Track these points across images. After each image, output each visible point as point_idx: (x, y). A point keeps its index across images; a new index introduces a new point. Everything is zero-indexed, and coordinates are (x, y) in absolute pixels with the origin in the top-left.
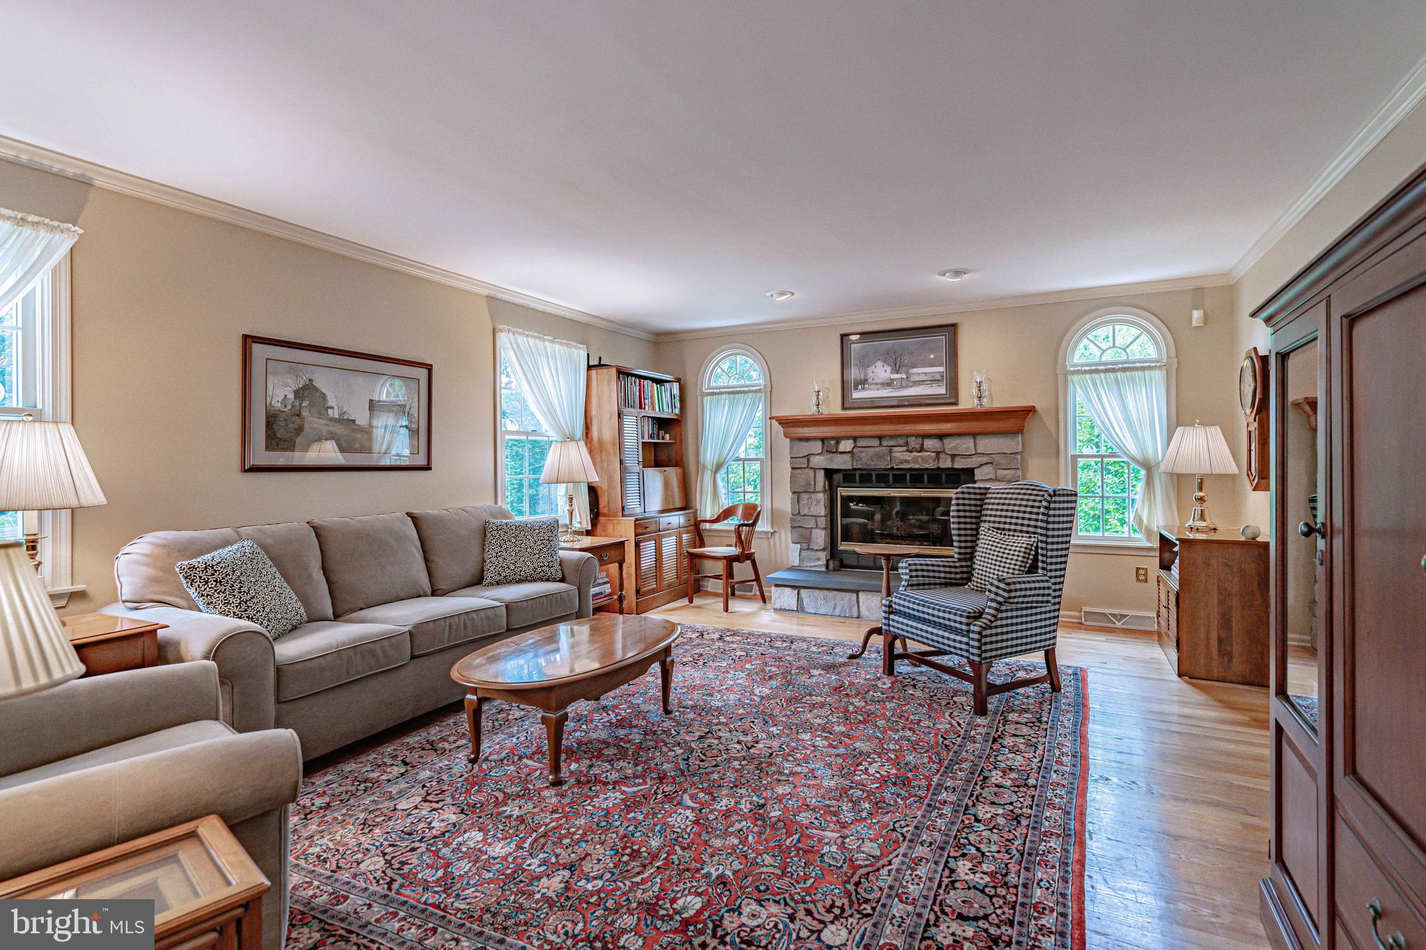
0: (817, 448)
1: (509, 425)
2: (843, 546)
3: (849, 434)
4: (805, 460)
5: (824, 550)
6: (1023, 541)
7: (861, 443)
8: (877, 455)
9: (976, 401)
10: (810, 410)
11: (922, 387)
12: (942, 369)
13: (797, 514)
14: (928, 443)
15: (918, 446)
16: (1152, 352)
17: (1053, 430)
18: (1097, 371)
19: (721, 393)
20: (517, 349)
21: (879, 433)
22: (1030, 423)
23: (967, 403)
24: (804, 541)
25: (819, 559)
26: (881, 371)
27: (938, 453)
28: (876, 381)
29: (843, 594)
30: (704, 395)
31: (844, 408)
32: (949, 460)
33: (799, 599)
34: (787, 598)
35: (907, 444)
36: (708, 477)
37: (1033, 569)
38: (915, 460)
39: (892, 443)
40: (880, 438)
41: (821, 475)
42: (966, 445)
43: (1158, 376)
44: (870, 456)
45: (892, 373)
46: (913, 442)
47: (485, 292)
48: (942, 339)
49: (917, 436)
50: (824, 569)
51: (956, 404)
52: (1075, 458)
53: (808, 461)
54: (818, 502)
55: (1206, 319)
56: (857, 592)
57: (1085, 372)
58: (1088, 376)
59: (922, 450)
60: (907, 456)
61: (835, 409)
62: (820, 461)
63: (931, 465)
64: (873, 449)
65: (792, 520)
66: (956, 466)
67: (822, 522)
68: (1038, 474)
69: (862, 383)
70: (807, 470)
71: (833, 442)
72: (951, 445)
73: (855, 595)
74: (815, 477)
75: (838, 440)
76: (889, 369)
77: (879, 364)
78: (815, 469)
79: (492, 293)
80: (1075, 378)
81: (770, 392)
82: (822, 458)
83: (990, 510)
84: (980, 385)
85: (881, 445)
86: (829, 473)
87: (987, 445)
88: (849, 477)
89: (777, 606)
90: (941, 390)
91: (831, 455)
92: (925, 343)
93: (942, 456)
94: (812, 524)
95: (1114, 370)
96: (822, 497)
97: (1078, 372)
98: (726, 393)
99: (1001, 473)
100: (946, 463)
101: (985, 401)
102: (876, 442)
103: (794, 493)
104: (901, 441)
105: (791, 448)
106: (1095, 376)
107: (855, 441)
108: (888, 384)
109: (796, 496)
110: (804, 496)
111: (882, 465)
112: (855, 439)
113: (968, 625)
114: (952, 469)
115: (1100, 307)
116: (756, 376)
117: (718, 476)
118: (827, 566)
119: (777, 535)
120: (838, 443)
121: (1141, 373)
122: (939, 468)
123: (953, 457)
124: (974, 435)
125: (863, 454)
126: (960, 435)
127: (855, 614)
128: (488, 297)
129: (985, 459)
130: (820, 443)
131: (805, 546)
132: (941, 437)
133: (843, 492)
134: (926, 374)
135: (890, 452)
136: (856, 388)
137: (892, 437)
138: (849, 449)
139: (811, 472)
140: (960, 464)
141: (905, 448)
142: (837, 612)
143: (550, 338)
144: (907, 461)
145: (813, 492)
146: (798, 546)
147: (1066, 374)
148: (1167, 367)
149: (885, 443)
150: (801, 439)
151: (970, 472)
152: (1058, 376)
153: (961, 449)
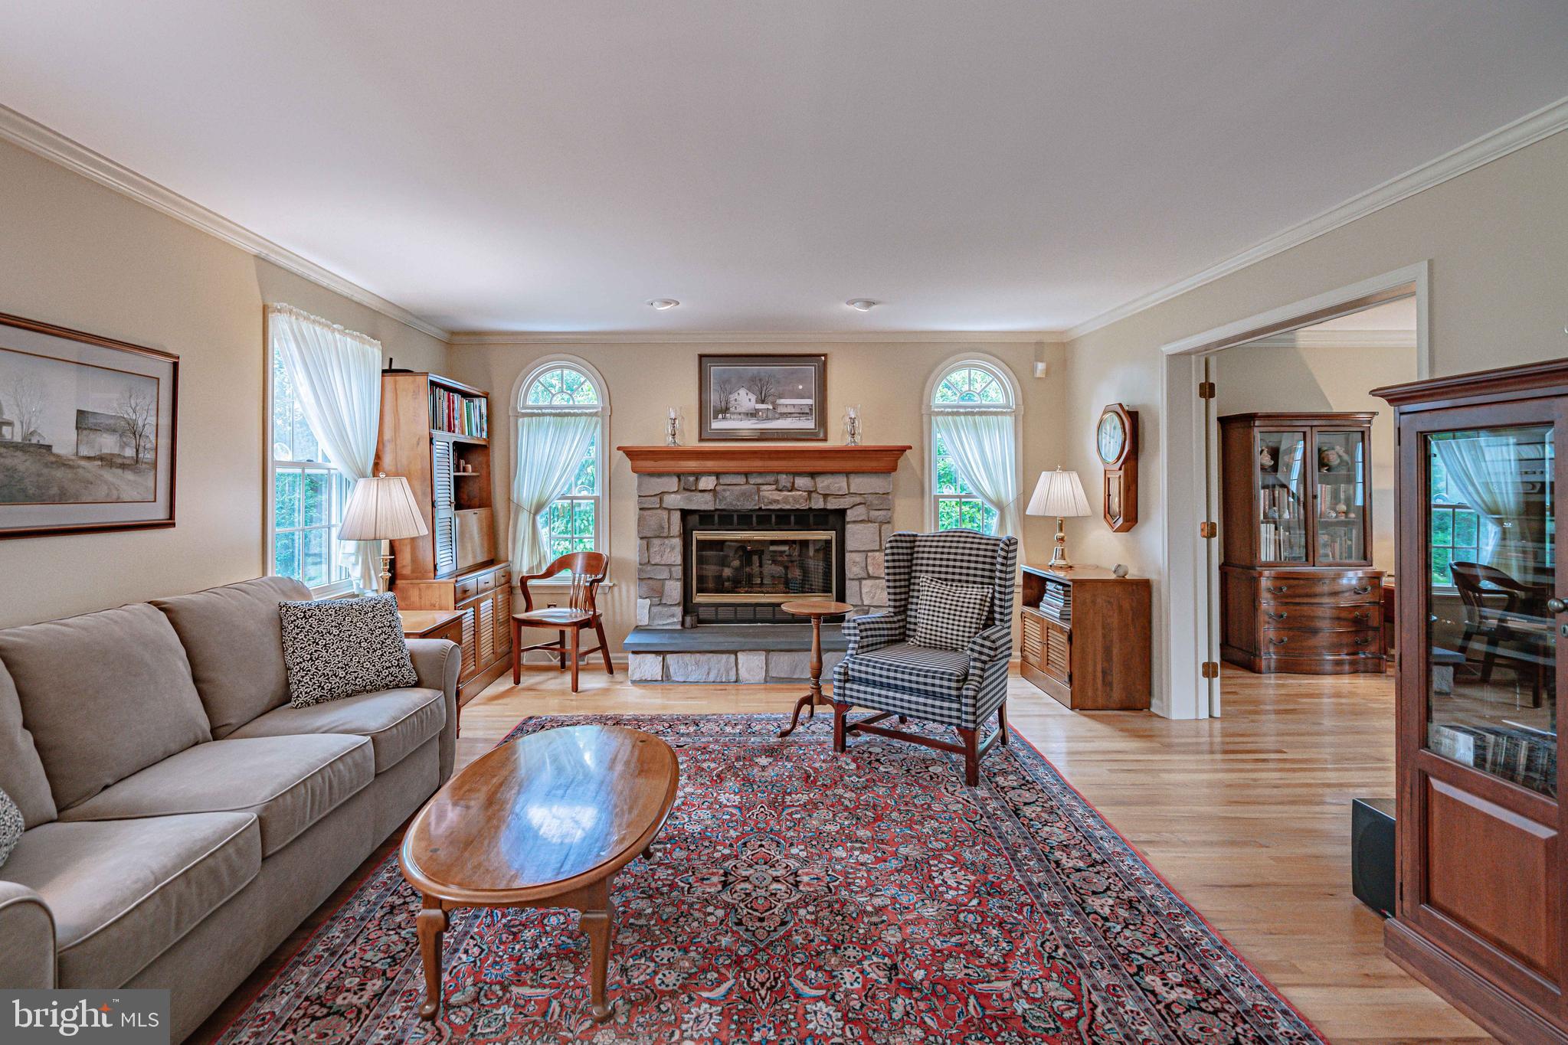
0: (672, 483)
1: (280, 453)
2: (699, 598)
3: (712, 469)
4: (657, 499)
5: (678, 604)
6: (976, 592)
7: (724, 480)
8: (743, 494)
9: (849, 438)
10: (662, 440)
11: (789, 420)
12: (810, 402)
13: (646, 564)
14: (801, 482)
15: (789, 485)
16: (1001, 400)
17: (918, 472)
18: (958, 414)
19: (544, 415)
20: (300, 340)
21: (746, 469)
22: (901, 463)
23: (837, 438)
24: (656, 595)
25: (673, 616)
26: (745, 399)
27: (810, 492)
28: (739, 410)
29: (719, 656)
30: (518, 415)
31: (701, 440)
32: (821, 500)
33: (665, 667)
34: (650, 667)
35: (777, 482)
36: (524, 519)
37: (989, 622)
38: (786, 500)
39: (759, 480)
40: (747, 474)
41: (676, 517)
42: (838, 484)
43: (1008, 421)
44: (736, 494)
45: (757, 402)
46: (784, 480)
47: (254, 250)
48: (811, 369)
49: (787, 473)
50: (679, 627)
51: (825, 440)
52: (937, 498)
53: (661, 500)
54: (673, 548)
55: (1047, 371)
56: (735, 653)
57: (948, 414)
58: (950, 418)
59: (793, 489)
60: (777, 496)
61: (690, 440)
62: (676, 501)
63: (804, 506)
64: (738, 488)
65: (640, 571)
66: (830, 506)
67: (678, 572)
69: (724, 411)
70: (659, 511)
71: (692, 479)
72: (823, 483)
73: (733, 657)
74: (669, 519)
75: (698, 475)
76: (753, 398)
77: (743, 392)
78: (669, 510)
79: (264, 252)
80: (940, 418)
81: (609, 415)
82: (678, 497)
84: (853, 420)
85: (747, 483)
86: (685, 514)
87: (862, 484)
88: (706, 519)
89: (636, 677)
90: (809, 424)
91: (688, 494)
92: (793, 373)
93: (814, 495)
94: (666, 575)
95: (973, 414)
96: (677, 542)
97: (941, 413)
98: (550, 414)
99: (874, 514)
100: (818, 504)
101: (857, 438)
102: (741, 480)
103: (642, 538)
104: (770, 479)
105: (640, 485)
106: (957, 418)
107: (717, 478)
108: (753, 414)
109: (644, 542)
110: (657, 542)
111: (750, 505)
112: (718, 475)
113: (959, 689)
114: (825, 510)
115: (960, 351)
116: (588, 395)
117: (538, 518)
118: (683, 624)
119: (616, 589)
120: (697, 479)
121: (995, 418)
122: (810, 509)
123: (826, 496)
124: (847, 474)
125: (728, 493)
126: (832, 473)
127: (733, 678)
128: (257, 257)
129: (858, 499)
130: (675, 480)
131: (656, 600)
132: (813, 475)
133: (698, 535)
134: (794, 405)
135: (759, 490)
136: (716, 417)
137: (760, 473)
138: (711, 487)
139: (665, 514)
140: (833, 504)
141: (774, 487)
142: (711, 678)
143: (341, 327)
144: (777, 502)
145: (667, 537)
146: (648, 601)
147: (931, 414)
148: (1015, 414)
149: (752, 481)
150: (652, 474)
151: (841, 513)
152: (923, 415)
153: (834, 489)
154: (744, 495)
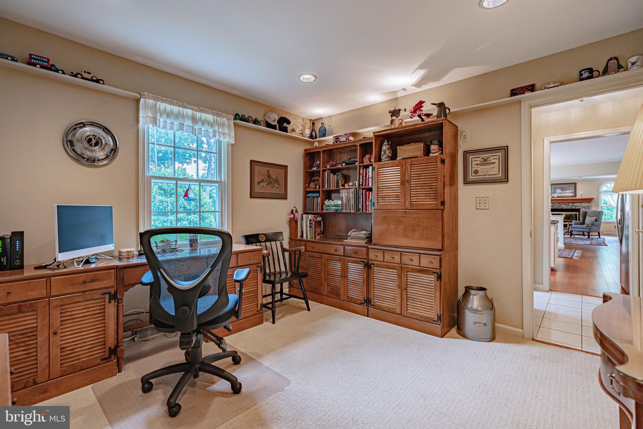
6: (594, 218)
7: (554, 204)
9: (581, 197)
11: (568, 194)
12: (573, 191)
14: (570, 204)
17: (597, 202)
22: (592, 201)
23: (578, 197)
26: (559, 191)
27: (572, 206)
28: (558, 193)
37: (596, 221)
38: (567, 207)
39: (562, 204)
40: (559, 203)
42: (579, 204)
46: (567, 204)
48: (573, 185)
49: (567, 203)
51: (576, 197)
52: (602, 207)
57: (604, 192)
59: (569, 205)
63: (571, 208)
68: (594, 209)
69: (556, 193)
72: (575, 204)
76: (561, 190)
77: (559, 189)
80: (602, 193)
83: (588, 214)
84: (582, 194)
87: (584, 204)
90: (573, 194)
92: (569, 186)
100: (574, 208)
101: (583, 197)
102: (558, 204)
106: (606, 193)
108: (560, 193)
115: (607, 181)
123: (576, 206)
124: (580, 203)
126: (577, 202)
129: (583, 207)
132: (573, 203)
134: (569, 191)
136: (554, 194)
138: (552, 205)
140: (577, 208)
141: (565, 205)
147: (600, 192)
151: (579, 209)
152: (598, 193)
153: (577, 205)
154: (559, 206)
